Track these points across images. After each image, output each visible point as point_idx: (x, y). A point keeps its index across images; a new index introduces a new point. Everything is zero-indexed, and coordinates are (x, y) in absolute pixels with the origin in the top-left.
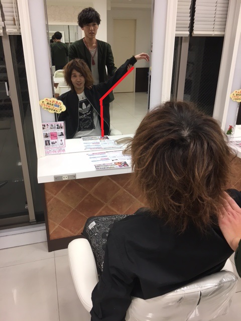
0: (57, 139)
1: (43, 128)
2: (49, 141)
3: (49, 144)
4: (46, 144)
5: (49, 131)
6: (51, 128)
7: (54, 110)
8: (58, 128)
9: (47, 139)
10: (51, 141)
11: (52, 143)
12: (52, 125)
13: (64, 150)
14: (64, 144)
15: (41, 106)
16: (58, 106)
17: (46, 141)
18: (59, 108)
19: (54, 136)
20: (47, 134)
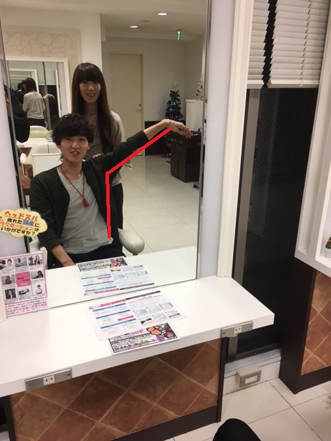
0: (30, 284)
1: (2, 267)
2: (13, 291)
3: (14, 296)
4: (8, 297)
6: (17, 266)
7: (23, 232)
8: (31, 264)
9: (8, 287)
10: (18, 289)
11: (20, 293)
12: (19, 260)
13: (44, 304)
14: (44, 292)
16: (31, 224)
17: (7, 292)
18: (34, 227)
19: (24, 279)
20: (8, 277)
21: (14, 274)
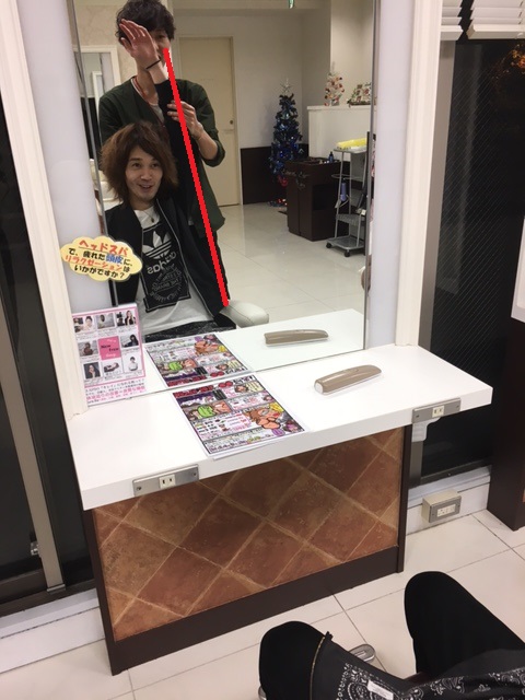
0: (119, 355)
1: (77, 330)
2: (95, 365)
3: (98, 374)
4: (89, 375)
5: (93, 335)
6: (100, 327)
7: (107, 273)
8: (120, 324)
9: (89, 359)
11: (106, 370)
12: (103, 318)
13: (141, 387)
15: (66, 265)
16: (119, 260)
17: (87, 367)
18: (122, 266)
19: (110, 348)
20: (88, 344)
21: (97, 339)
